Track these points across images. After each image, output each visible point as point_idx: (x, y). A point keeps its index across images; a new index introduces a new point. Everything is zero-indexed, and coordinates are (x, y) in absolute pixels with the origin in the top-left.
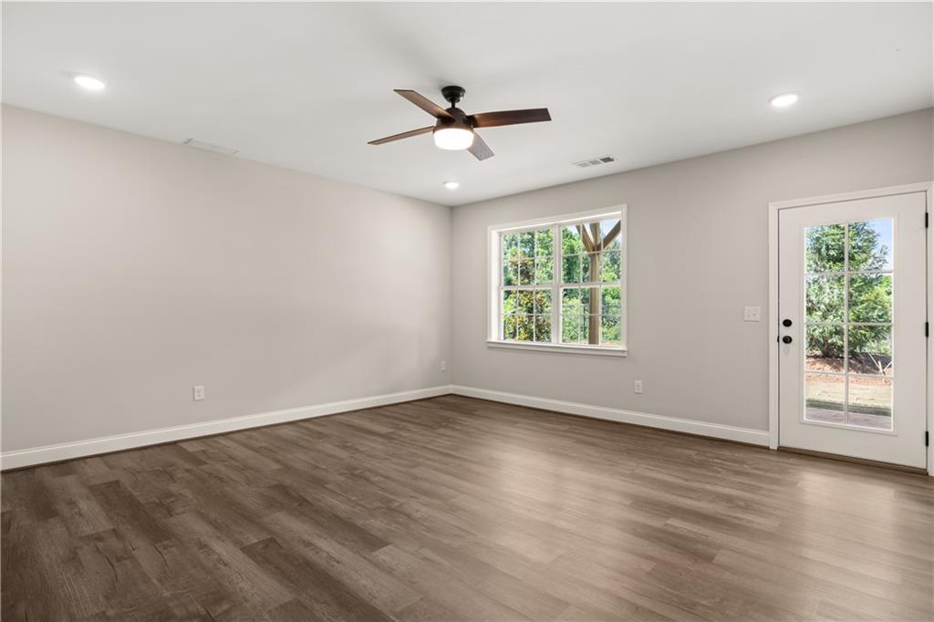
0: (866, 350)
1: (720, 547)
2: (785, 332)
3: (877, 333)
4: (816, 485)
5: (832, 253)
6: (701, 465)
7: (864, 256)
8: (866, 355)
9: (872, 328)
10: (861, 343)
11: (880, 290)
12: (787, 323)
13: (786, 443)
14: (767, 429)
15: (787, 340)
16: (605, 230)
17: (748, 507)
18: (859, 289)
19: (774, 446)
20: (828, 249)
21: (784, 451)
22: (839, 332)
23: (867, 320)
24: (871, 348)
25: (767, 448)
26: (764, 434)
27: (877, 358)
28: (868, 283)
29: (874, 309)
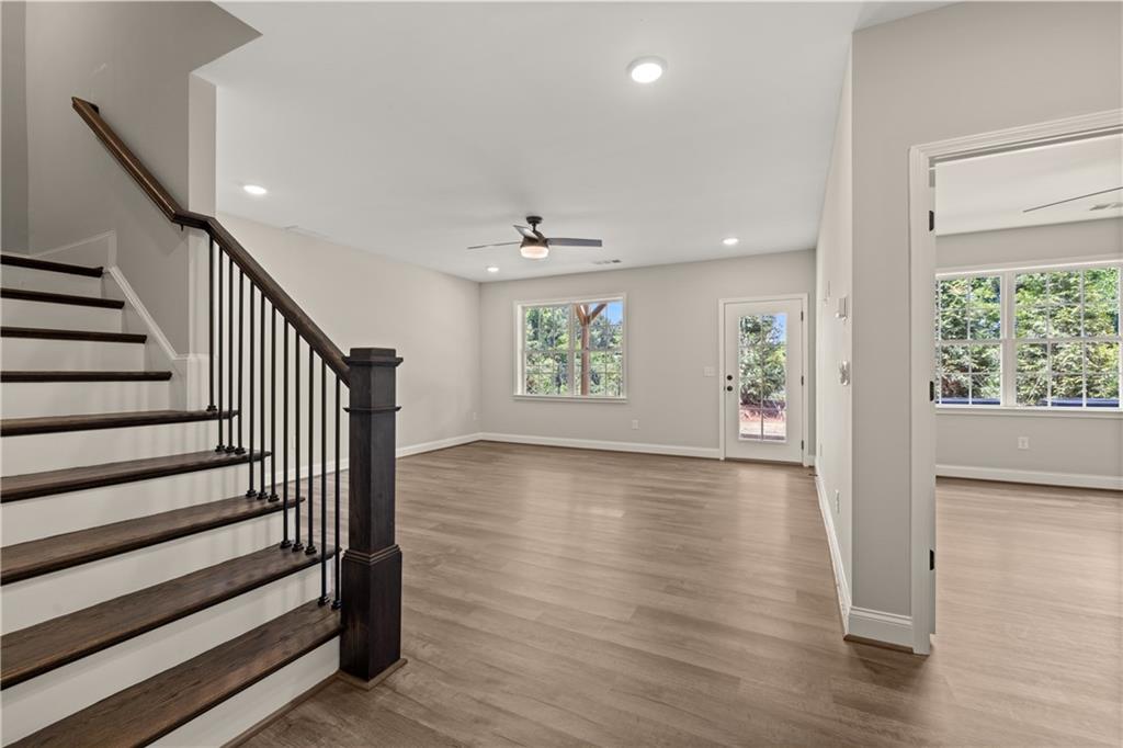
0: (770, 398)
1: (705, 503)
2: (729, 383)
3: (777, 384)
4: (746, 475)
5: (749, 325)
6: (683, 470)
7: (769, 328)
8: (771, 402)
9: (774, 382)
10: (767, 393)
11: (779, 353)
12: (730, 378)
13: (730, 455)
14: (718, 447)
15: (730, 389)
16: (592, 308)
17: (715, 486)
18: (766, 354)
19: (722, 458)
20: (746, 322)
21: (728, 460)
22: (754, 385)
23: (771, 375)
24: (775, 396)
25: (718, 460)
26: (716, 450)
27: (778, 404)
28: (772, 348)
29: (775, 367)
